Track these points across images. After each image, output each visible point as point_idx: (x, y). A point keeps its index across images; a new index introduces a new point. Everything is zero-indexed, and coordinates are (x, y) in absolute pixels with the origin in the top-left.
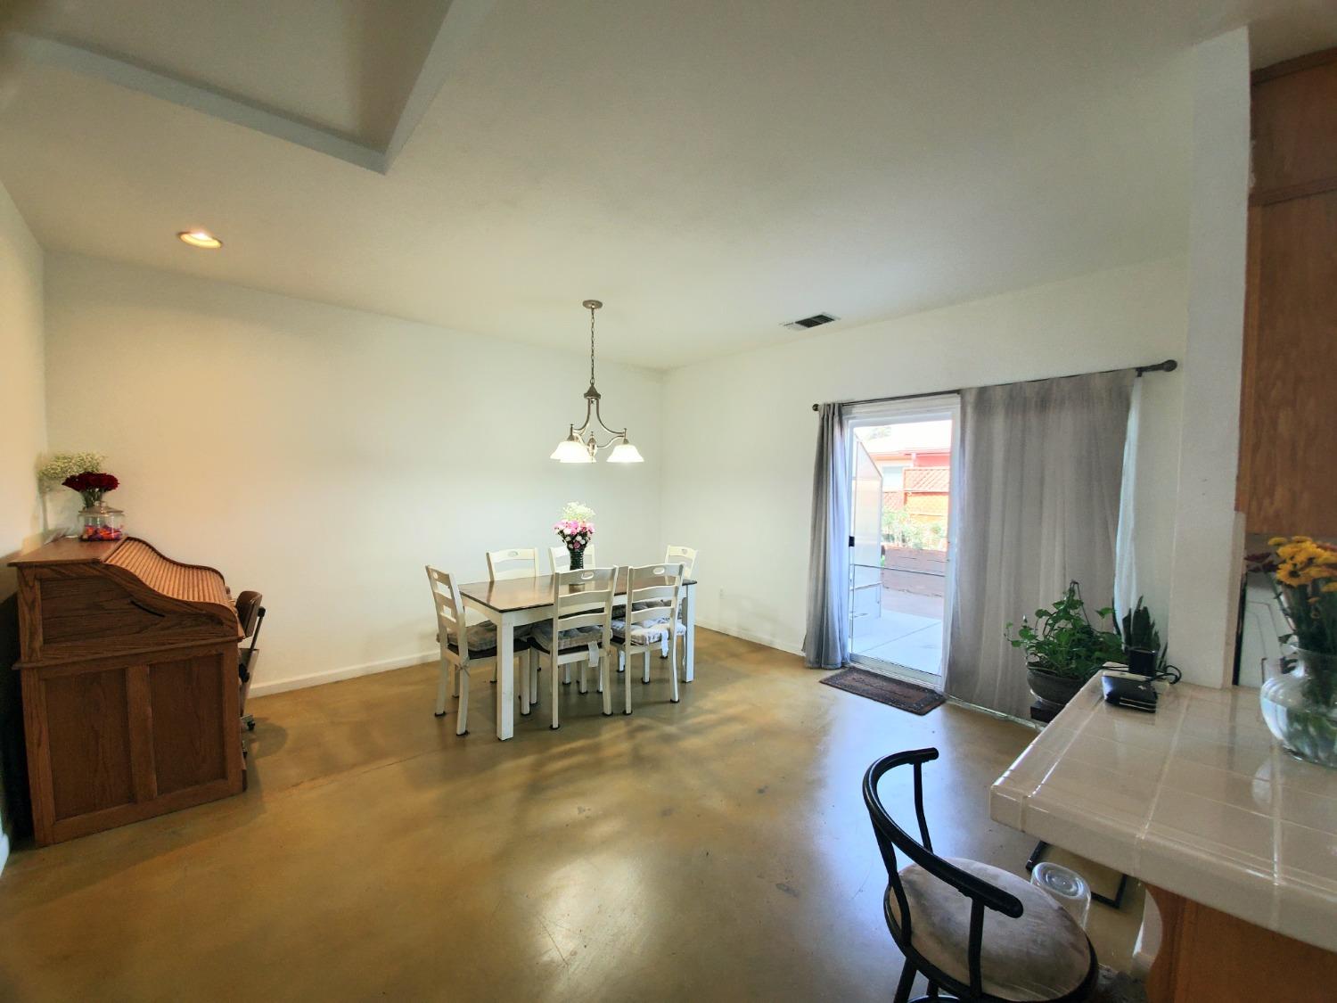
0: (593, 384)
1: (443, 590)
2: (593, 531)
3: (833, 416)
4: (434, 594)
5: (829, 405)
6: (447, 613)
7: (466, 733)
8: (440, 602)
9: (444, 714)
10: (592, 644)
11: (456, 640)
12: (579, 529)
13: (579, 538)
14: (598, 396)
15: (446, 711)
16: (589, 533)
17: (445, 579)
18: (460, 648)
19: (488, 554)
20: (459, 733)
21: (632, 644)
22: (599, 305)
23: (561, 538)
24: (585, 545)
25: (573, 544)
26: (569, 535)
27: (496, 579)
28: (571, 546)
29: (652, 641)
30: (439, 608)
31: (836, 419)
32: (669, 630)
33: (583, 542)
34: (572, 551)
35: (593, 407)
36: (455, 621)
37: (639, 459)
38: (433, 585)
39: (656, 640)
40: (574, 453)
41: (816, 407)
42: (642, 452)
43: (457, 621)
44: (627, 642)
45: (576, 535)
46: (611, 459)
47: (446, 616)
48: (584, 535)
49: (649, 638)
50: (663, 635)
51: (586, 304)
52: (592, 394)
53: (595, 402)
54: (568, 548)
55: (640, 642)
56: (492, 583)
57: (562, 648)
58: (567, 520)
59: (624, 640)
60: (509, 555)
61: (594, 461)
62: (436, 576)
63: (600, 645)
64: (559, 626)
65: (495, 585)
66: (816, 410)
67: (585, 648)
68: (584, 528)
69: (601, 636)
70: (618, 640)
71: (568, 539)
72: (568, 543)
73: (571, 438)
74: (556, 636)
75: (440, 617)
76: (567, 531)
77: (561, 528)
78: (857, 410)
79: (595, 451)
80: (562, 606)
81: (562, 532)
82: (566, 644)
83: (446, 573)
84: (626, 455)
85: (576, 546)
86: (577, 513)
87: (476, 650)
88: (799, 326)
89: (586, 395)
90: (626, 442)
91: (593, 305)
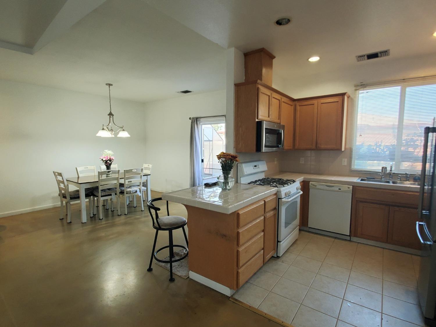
0: (111, 111)
1: (60, 178)
2: (114, 159)
3: (195, 121)
4: (56, 180)
5: (193, 118)
6: (62, 186)
7: (71, 222)
8: (59, 182)
9: (63, 219)
10: (113, 194)
11: (65, 195)
12: (108, 159)
13: (108, 161)
14: (113, 115)
15: (64, 218)
16: (112, 160)
17: (60, 174)
18: (67, 197)
19: (76, 168)
20: (68, 222)
21: (126, 193)
22: (112, 85)
23: (102, 161)
24: (111, 164)
25: (107, 163)
26: (105, 161)
27: (80, 176)
28: (106, 164)
29: (133, 192)
30: (59, 185)
31: (195, 122)
32: (140, 189)
33: (110, 163)
34: (106, 166)
35: (111, 119)
36: (64, 188)
37: (128, 135)
38: (56, 177)
39: (135, 192)
40: (105, 134)
41: (190, 118)
42: (129, 134)
43: (65, 188)
44: (125, 193)
45: (107, 161)
46: (118, 136)
47: (62, 187)
48: (110, 160)
49: (132, 191)
50: (137, 190)
51: (107, 84)
52: (111, 114)
53: (112, 117)
54: (105, 165)
55: (129, 192)
56: (78, 177)
57: (103, 195)
58: (104, 156)
59: (124, 192)
60: (85, 168)
61: (113, 136)
62: (57, 174)
63: (116, 194)
64: (100, 188)
65: (80, 178)
66: (190, 119)
67: (111, 195)
68: (110, 158)
69: (116, 191)
70: (122, 192)
71: (105, 162)
72: (105, 163)
73: (103, 129)
74: (100, 191)
75: (59, 188)
76: (104, 159)
77: (102, 158)
78: (202, 120)
79: (113, 133)
80: (101, 182)
81: (102, 159)
82: (104, 194)
83: (60, 173)
84: (124, 134)
85: (108, 163)
86: (108, 153)
87: (72, 197)
88: (181, 93)
89: (109, 115)
90: (124, 130)
91: (110, 85)
